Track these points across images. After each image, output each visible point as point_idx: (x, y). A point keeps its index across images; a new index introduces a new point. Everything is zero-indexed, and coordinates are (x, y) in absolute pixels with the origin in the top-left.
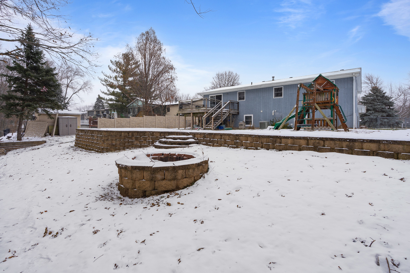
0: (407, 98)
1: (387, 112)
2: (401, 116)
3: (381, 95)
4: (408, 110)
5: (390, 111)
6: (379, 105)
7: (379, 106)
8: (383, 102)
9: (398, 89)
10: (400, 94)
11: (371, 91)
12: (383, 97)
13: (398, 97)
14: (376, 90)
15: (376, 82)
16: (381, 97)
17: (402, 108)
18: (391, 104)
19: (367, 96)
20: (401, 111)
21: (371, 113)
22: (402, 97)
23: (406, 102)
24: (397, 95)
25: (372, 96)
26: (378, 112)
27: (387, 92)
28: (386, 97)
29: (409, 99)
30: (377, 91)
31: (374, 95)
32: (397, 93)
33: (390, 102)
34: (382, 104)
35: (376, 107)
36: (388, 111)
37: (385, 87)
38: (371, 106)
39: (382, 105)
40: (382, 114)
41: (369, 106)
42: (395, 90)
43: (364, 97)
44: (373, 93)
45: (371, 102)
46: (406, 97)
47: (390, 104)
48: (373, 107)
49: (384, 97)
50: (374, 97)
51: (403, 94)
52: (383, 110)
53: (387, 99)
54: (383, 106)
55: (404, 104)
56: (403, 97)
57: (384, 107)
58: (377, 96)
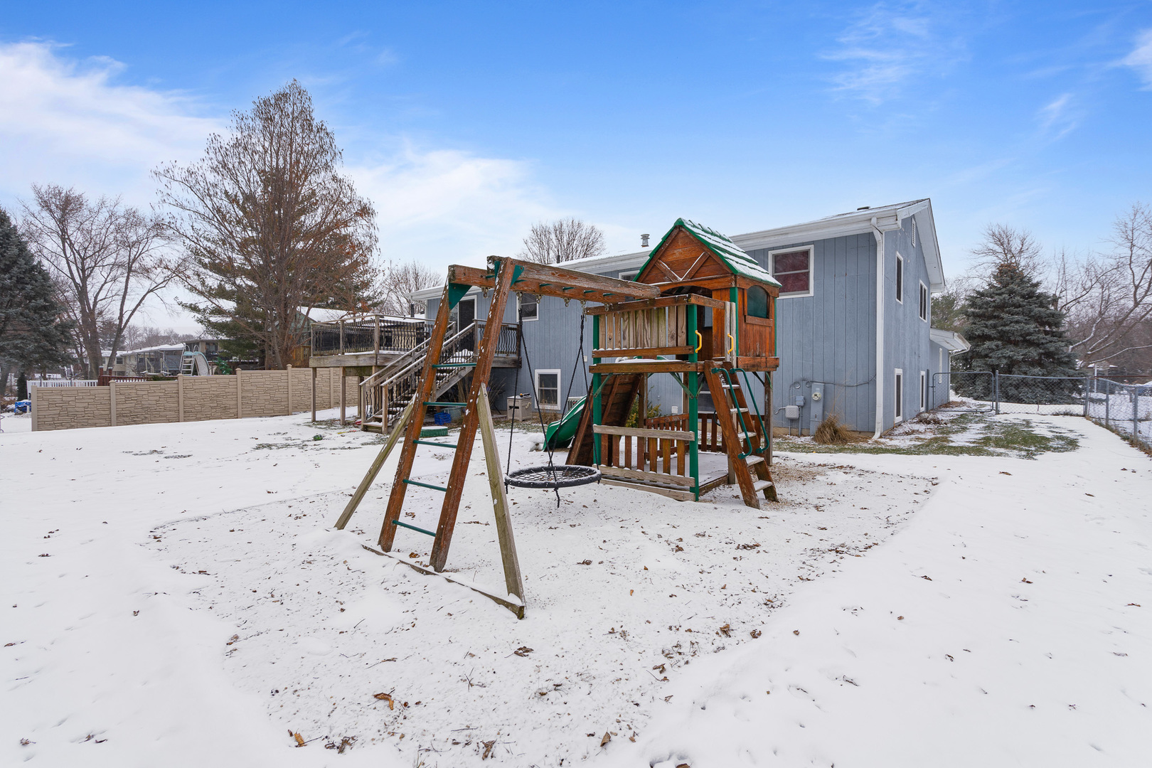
0: (1109, 296)
1: (1042, 344)
2: (1091, 351)
3: (1024, 292)
4: (1112, 333)
5: (1051, 342)
6: (1017, 322)
7: (1018, 325)
8: (1030, 313)
9: (1083, 270)
10: (1089, 284)
11: (995, 277)
12: (1031, 297)
13: (1084, 292)
14: (1009, 275)
15: (1019, 249)
16: (1023, 297)
17: (1095, 325)
18: (1055, 320)
19: (981, 294)
20: (1092, 335)
21: (994, 347)
22: (1096, 291)
23: (1106, 307)
24: (1080, 286)
25: (997, 294)
26: (1016, 343)
27: (1047, 281)
28: (1040, 295)
29: (1115, 298)
30: (1012, 279)
31: (1003, 290)
32: (1080, 282)
33: (1051, 313)
34: (1026, 320)
35: (1007, 328)
36: (1044, 341)
37: (1045, 264)
38: (995, 327)
39: (1026, 324)
40: (1027, 350)
41: (986, 327)
42: (1075, 272)
43: (973, 297)
44: (1001, 283)
45: (994, 311)
46: (1107, 292)
47: (1051, 320)
48: (1000, 328)
49: (1035, 298)
50: (1001, 297)
51: (1098, 285)
52: (1028, 338)
53: (1042, 305)
54: (1028, 326)
55: (1101, 314)
56: (1097, 294)
57: (1032, 330)
58: (1011, 292)
